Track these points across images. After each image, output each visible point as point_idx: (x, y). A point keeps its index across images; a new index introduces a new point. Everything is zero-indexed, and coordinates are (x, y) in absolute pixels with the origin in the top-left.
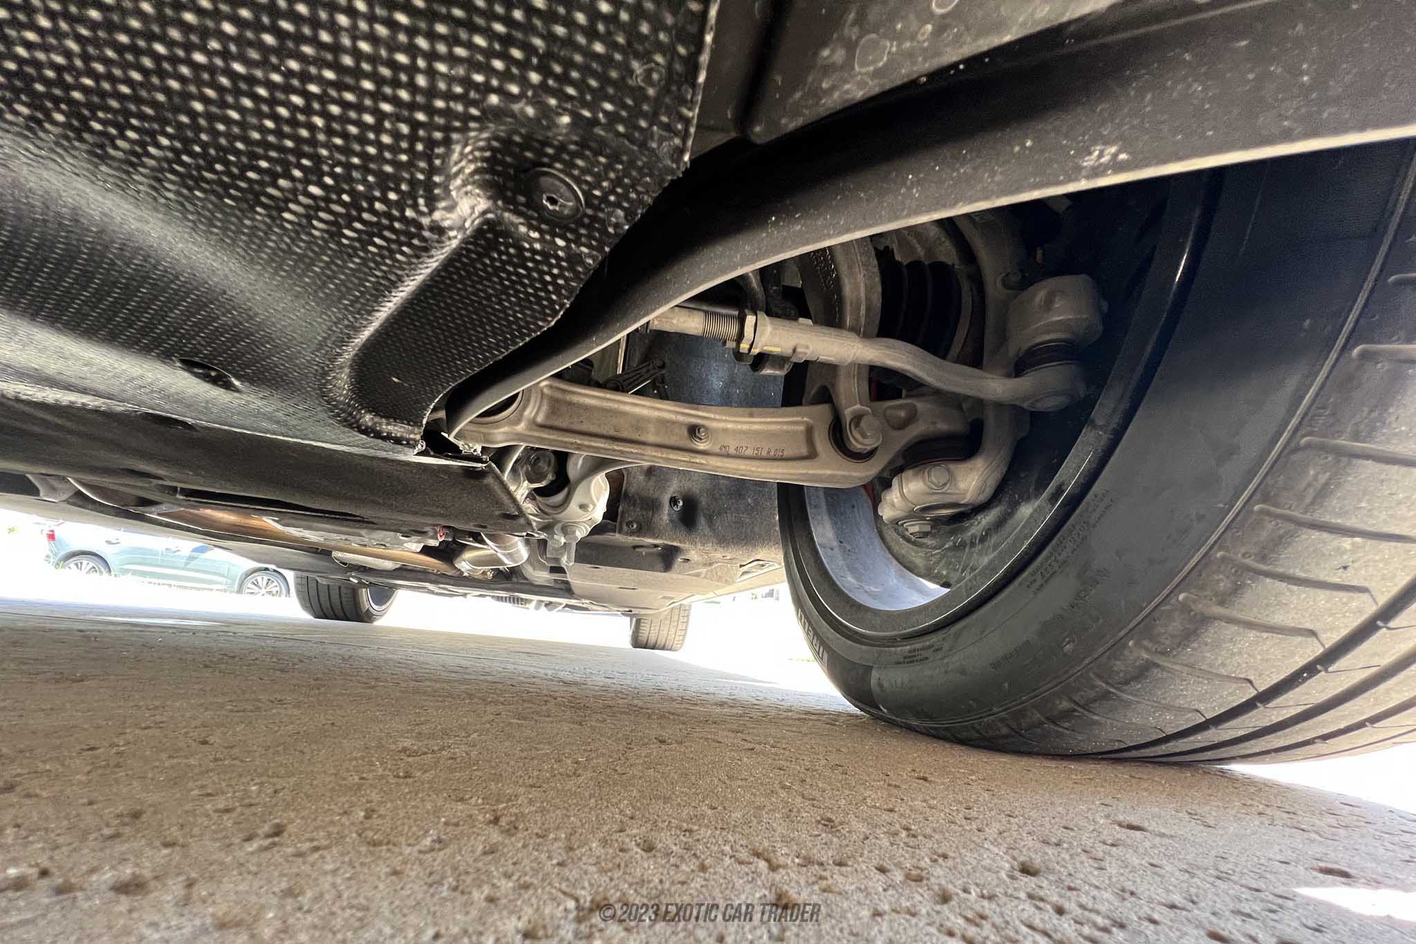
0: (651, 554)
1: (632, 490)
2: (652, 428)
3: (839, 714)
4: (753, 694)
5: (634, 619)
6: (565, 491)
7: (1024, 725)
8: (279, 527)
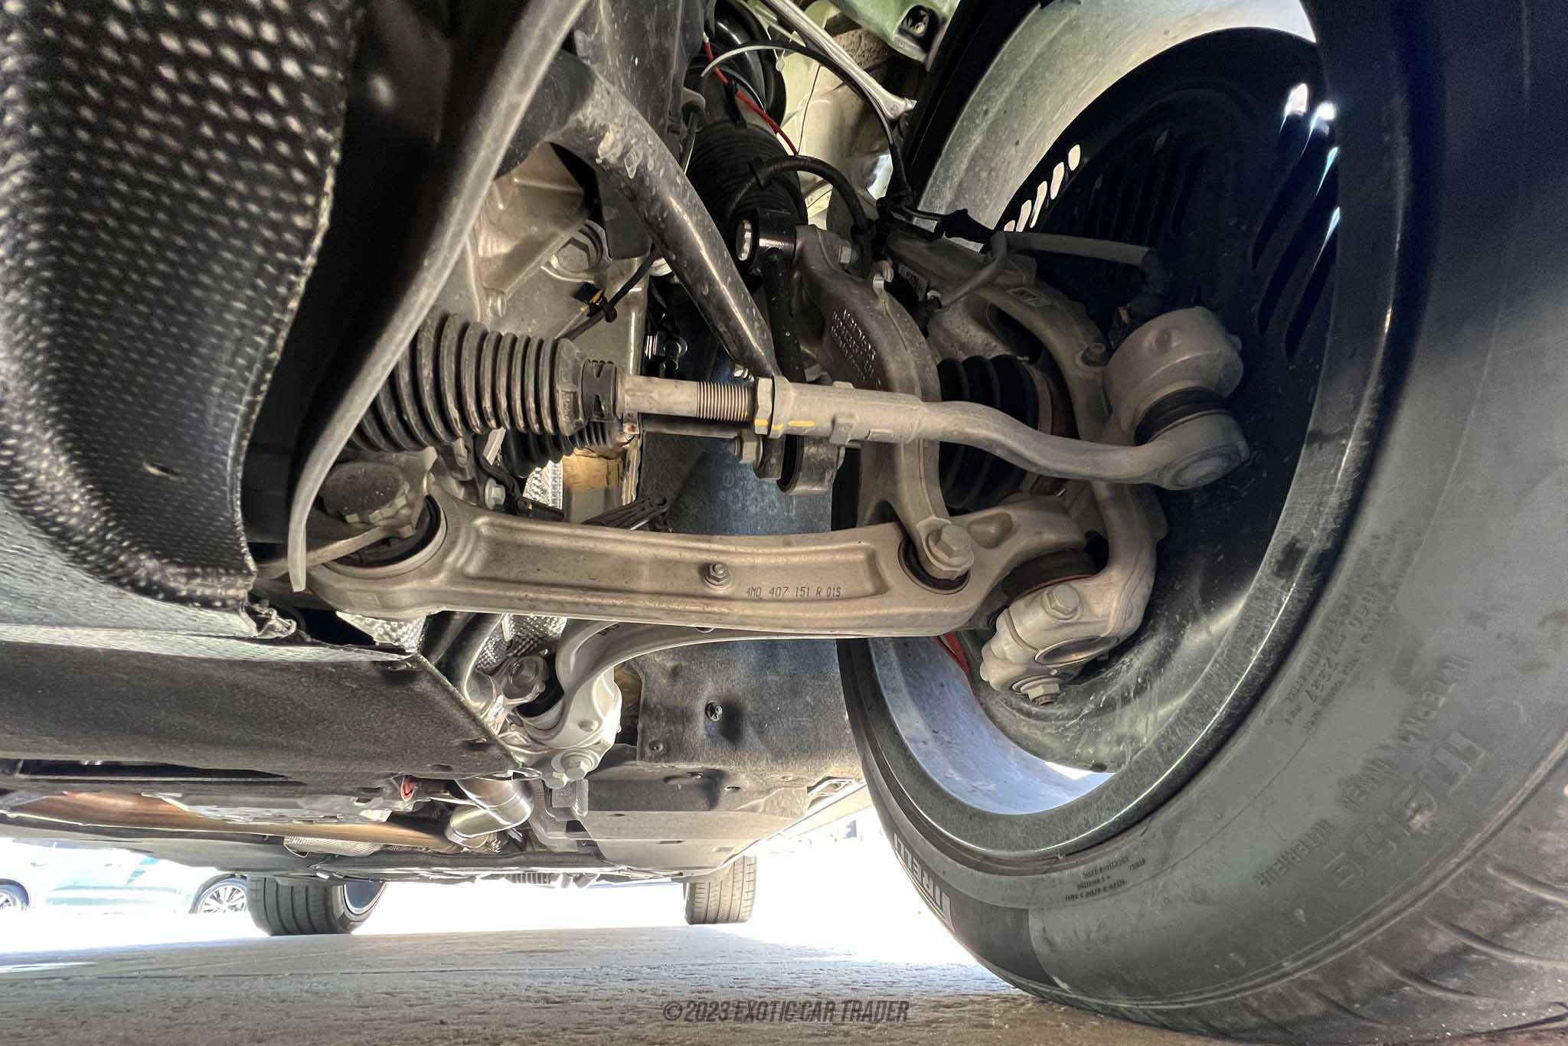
0: (690, 787)
1: (654, 699)
2: (645, 571)
3: (986, 1000)
4: (846, 978)
5: (688, 885)
6: (560, 703)
7: (1357, 993)
8: (185, 808)
